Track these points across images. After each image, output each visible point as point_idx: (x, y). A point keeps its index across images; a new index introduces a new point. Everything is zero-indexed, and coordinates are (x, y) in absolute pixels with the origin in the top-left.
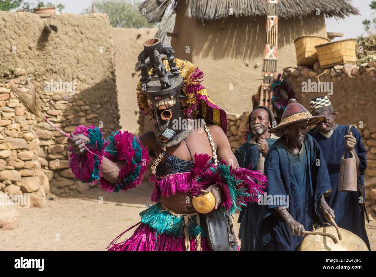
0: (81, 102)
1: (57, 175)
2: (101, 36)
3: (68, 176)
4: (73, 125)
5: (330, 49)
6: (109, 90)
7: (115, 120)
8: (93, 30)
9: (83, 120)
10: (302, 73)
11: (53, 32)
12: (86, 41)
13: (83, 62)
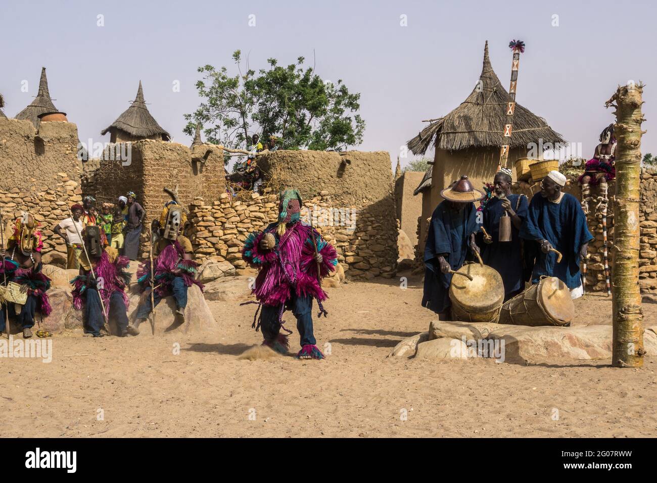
0: (368, 215)
1: (351, 267)
2: (383, 167)
3: (359, 268)
4: (362, 231)
5: (539, 167)
6: (390, 206)
7: (394, 228)
8: (377, 163)
9: (370, 228)
10: (520, 185)
11: (347, 164)
12: (372, 171)
13: (370, 186)
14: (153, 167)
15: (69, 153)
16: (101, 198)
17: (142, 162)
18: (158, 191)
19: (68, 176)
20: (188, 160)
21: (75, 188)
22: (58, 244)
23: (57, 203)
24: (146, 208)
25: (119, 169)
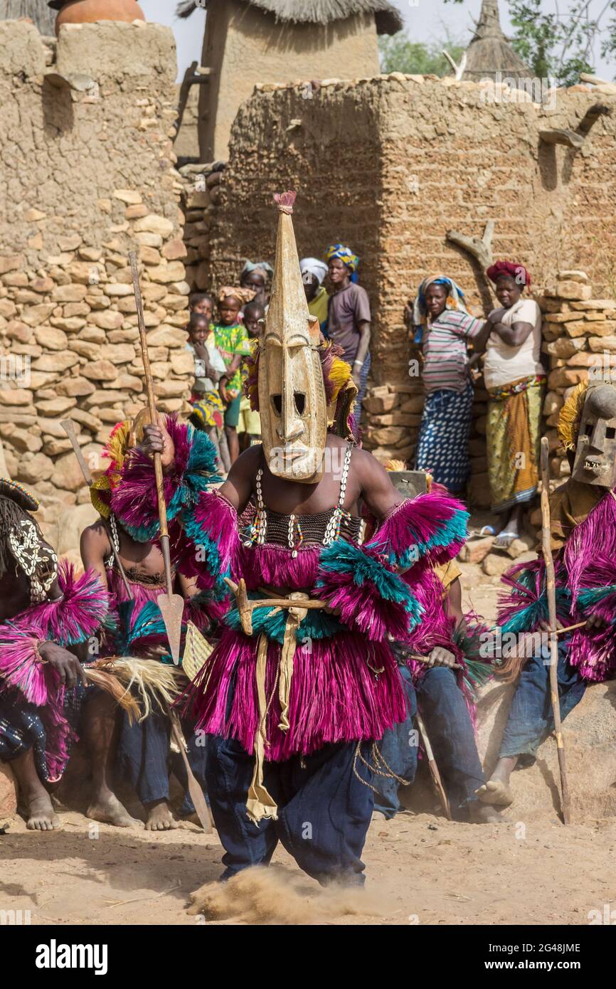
14: (415, 167)
15: (149, 126)
16: (230, 260)
17: (377, 149)
18: (426, 243)
19: (146, 200)
20: (526, 138)
21: (165, 240)
22: (106, 422)
23: (110, 289)
24: (389, 303)
25: (294, 170)
